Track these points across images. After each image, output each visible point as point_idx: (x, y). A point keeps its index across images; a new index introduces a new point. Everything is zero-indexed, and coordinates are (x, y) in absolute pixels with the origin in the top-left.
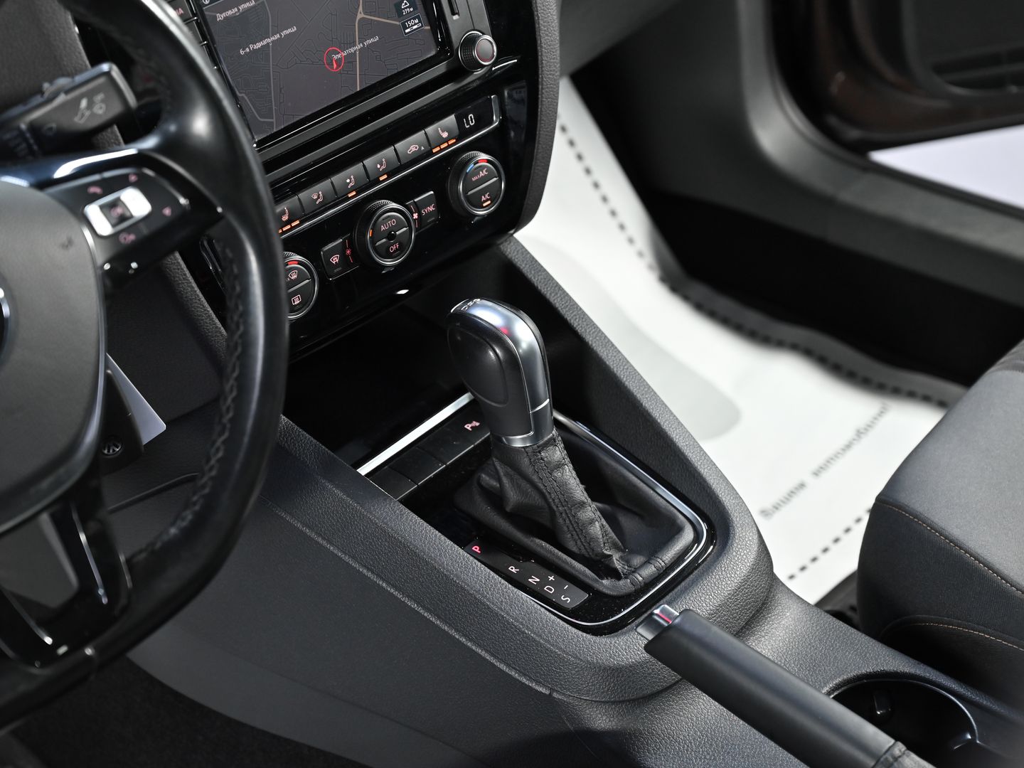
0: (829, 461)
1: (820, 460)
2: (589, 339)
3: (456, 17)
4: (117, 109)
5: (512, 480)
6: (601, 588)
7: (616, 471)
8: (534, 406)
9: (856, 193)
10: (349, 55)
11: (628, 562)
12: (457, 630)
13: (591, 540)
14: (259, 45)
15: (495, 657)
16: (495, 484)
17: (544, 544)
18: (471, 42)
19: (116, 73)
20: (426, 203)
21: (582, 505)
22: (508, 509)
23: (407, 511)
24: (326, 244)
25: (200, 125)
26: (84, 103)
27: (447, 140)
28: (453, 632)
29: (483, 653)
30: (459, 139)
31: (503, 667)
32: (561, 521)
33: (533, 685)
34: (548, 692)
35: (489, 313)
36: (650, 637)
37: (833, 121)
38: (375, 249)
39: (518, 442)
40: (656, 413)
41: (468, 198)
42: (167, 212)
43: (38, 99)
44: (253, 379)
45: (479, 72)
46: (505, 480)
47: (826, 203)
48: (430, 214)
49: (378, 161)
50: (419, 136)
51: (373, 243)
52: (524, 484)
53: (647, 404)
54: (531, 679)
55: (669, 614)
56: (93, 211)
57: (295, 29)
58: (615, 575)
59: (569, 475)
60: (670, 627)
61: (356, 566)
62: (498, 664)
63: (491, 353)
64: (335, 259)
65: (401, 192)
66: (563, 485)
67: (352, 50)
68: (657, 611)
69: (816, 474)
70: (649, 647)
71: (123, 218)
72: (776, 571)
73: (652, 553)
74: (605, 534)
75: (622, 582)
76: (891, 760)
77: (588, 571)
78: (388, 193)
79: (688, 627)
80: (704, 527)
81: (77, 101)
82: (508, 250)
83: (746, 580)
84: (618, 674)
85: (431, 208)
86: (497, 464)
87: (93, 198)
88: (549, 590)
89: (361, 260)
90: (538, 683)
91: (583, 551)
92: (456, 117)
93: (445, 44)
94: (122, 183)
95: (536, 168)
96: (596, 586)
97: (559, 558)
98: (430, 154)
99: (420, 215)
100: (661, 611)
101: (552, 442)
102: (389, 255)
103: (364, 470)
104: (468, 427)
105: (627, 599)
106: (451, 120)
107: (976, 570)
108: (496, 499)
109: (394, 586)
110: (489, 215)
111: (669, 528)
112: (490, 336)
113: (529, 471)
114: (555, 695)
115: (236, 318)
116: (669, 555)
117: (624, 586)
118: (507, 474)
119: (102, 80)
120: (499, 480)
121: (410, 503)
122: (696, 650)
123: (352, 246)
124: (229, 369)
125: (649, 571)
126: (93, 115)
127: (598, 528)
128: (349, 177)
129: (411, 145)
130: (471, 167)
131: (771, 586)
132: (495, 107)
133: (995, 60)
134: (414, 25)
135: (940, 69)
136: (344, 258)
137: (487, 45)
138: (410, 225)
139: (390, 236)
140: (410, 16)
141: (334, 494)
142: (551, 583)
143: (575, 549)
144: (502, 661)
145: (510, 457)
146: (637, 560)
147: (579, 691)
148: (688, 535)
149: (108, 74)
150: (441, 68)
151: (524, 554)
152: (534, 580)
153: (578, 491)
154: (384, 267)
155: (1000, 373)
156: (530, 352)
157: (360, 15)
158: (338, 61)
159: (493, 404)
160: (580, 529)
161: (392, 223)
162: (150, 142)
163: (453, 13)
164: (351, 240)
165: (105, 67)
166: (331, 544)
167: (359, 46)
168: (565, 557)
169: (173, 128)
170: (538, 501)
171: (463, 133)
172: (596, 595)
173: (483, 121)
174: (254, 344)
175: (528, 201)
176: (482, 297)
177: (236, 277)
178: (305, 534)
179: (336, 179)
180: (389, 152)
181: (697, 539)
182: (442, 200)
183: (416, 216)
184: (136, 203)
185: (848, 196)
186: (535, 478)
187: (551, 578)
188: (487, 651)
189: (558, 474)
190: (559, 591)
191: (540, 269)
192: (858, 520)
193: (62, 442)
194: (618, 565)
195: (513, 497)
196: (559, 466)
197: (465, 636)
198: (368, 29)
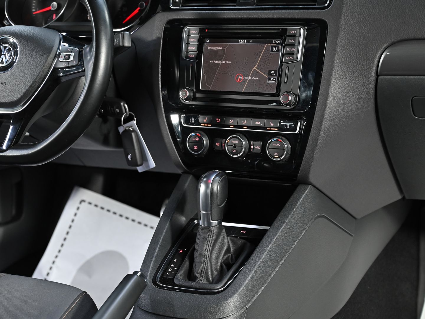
10: (245, 79)
14: (217, 62)
27: (274, 128)
30: (279, 130)
38: (228, 148)
42: (75, 62)
51: (228, 144)
57: (231, 62)
64: (218, 144)
67: (247, 78)
78: (245, 134)
85: (258, 148)
98: (267, 130)
105: (176, 285)
110: (277, 161)
132: (298, 126)
134: (273, 80)
136: (221, 146)
138: (243, 147)
139: (235, 146)
140: (273, 77)
152: (173, 265)
154: (229, 155)
157: (255, 68)
158: (240, 79)
161: (237, 142)
163: (285, 82)
167: (250, 78)
183: (252, 147)
187: (175, 268)
190: (171, 272)
198: (255, 74)
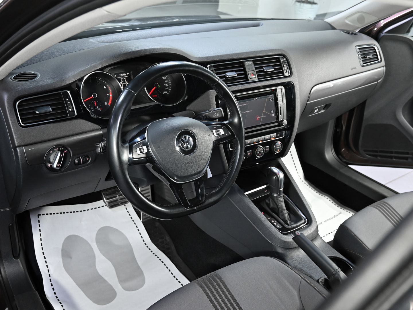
0: (328, 220)
1: (326, 219)
2: (292, 180)
3: (281, 116)
4: (221, 116)
5: (272, 202)
6: (285, 226)
7: (292, 206)
8: (280, 189)
9: (343, 170)
10: (260, 118)
11: (291, 223)
12: (256, 227)
13: (285, 217)
14: (245, 112)
15: (262, 233)
16: (269, 202)
17: (276, 215)
18: (283, 121)
19: (222, 110)
20: (267, 148)
21: (285, 210)
22: (270, 207)
23: (252, 202)
24: (248, 151)
25: (236, 120)
26: (215, 113)
27: (274, 138)
28: (255, 227)
29: (260, 232)
30: (276, 138)
31: (264, 236)
32: (280, 212)
33: (269, 241)
34: (271, 243)
35: (275, 170)
36: (294, 237)
37: (340, 156)
38: (257, 154)
39: (275, 195)
40: (302, 197)
41: (275, 149)
42: (227, 135)
43: (207, 111)
44: (234, 168)
45: (283, 126)
46: (271, 202)
47: (337, 171)
48: (267, 150)
49: (260, 138)
50: (269, 135)
51: (257, 152)
52: (274, 203)
53: (300, 195)
54: (269, 239)
55: (298, 233)
56: (214, 131)
57: (252, 111)
58: (288, 225)
59: (283, 204)
60: (298, 235)
61: (240, 210)
62: (263, 235)
63: (274, 177)
64: (249, 154)
65: (263, 145)
66: (282, 205)
67: (261, 117)
68: (296, 232)
69: (325, 222)
70: (293, 239)
71: (219, 134)
72: (319, 233)
73: (295, 223)
74: (287, 217)
75: (289, 226)
76: (337, 271)
77: (283, 222)
78: (261, 144)
79: (302, 236)
80: (307, 220)
81: (214, 113)
82: (279, 161)
83: (313, 232)
84: (285, 242)
85: (268, 149)
86: (270, 198)
87: (215, 129)
88: (275, 224)
89: (253, 155)
90: (270, 240)
91: (283, 219)
92: (277, 134)
93: (278, 119)
94: (220, 128)
95: (289, 147)
96: (284, 225)
97: (278, 219)
98: (270, 139)
99: (266, 150)
100: (297, 232)
101: (281, 197)
102: (258, 155)
103: (246, 193)
104: (265, 191)
105: (290, 229)
106: (275, 134)
107: (359, 242)
108: (268, 205)
109: (246, 216)
110: (278, 153)
111: (300, 219)
112: (275, 174)
113: (276, 201)
114: (272, 243)
115: (234, 157)
116: (299, 224)
117: (290, 227)
118: (271, 201)
119: (219, 110)
120: (270, 202)
121: (253, 201)
122: (303, 241)
123: (252, 152)
124: (231, 165)
125: (295, 225)
126: (216, 116)
127: (286, 215)
128: (255, 140)
129: (267, 137)
130: (277, 143)
131: (317, 235)
132: (284, 134)
133: (376, 152)
134: (273, 115)
135: (365, 151)
136: (251, 154)
137: (285, 122)
138: (264, 151)
139: (260, 152)
140: (273, 114)
141: (239, 195)
142: (276, 223)
143: (281, 218)
144: (263, 234)
145: (273, 197)
146: (292, 223)
147: (277, 244)
148: (303, 221)
149: (221, 109)
150: (277, 124)
151: (271, 216)
152: (273, 221)
153: (284, 207)
154: (257, 157)
155: (370, 207)
156: (282, 179)
157: (264, 111)
158: (258, 118)
159: (272, 187)
160: (283, 214)
161: (261, 150)
162: (227, 122)
163: (281, 115)
164: (252, 151)
165: (220, 108)
166: (236, 205)
167: (262, 117)
168: (279, 219)
169: (231, 120)
170: (276, 207)
171: (277, 137)
172: (284, 227)
173: (281, 136)
174: (236, 162)
175: (286, 153)
176: (275, 167)
177: (235, 149)
178: (232, 202)
179: (253, 139)
180: (263, 137)
181: (305, 223)
182: (270, 148)
183: (265, 150)
184: (222, 132)
185: (341, 171)
186: (277, 203)
187: (276, 222)
188: (261, 232)
189: (281, 203)
190: (277, 225)
191: (285, 166)
192: (334, 231)
193: (201, 169)
194: (289, 223)
195: (272, 205)
196: (282, 201)
197: (258, 228)
198: (265, 114)
